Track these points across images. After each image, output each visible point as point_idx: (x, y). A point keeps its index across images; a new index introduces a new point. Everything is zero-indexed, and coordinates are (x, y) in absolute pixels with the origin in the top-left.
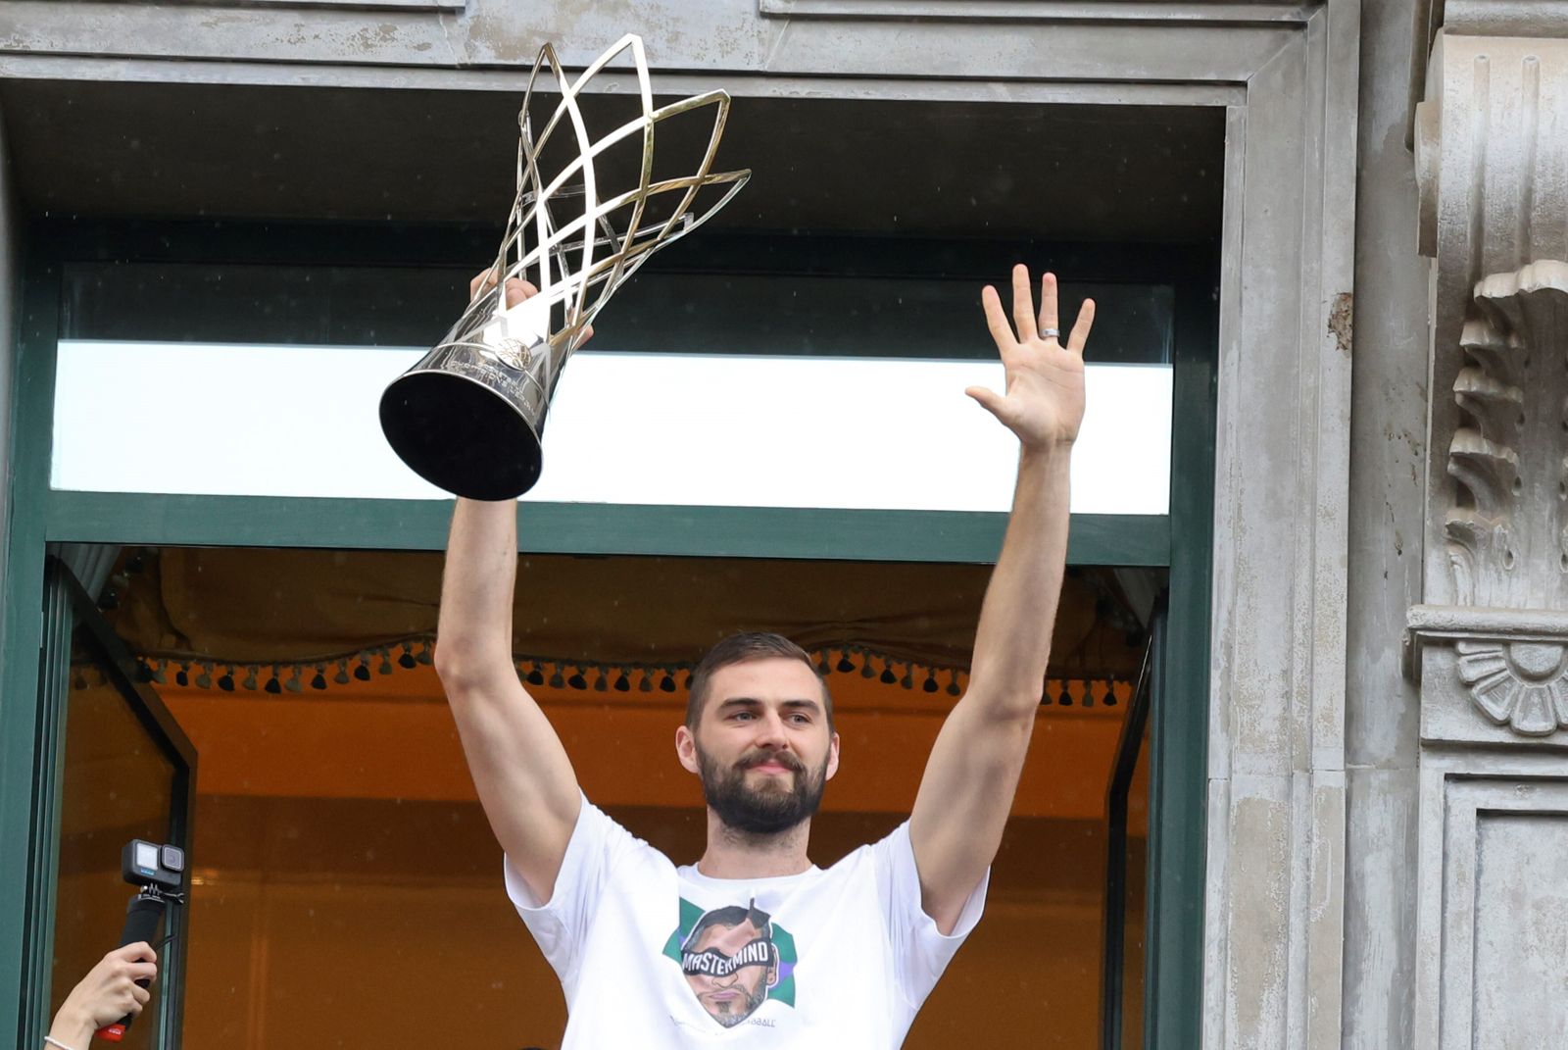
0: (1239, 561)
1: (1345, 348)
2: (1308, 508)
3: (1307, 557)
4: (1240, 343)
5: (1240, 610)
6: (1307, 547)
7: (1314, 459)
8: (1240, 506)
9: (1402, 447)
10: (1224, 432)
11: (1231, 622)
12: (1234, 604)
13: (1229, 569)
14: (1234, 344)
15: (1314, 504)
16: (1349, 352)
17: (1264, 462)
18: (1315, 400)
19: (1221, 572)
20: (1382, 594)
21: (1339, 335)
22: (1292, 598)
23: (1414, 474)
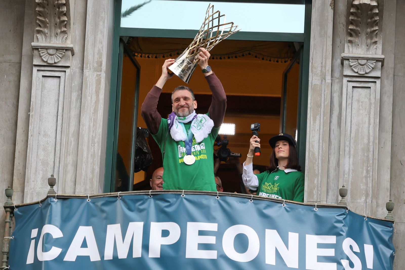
0: (314, 44)
1: (332, 9)
2: (326, 36)
3: (325, 44)
4: (315, 8)
5: (314, 52)
6: (326, 42)
7: (327, 28)
8: (315, 35)
9: (341, 25)
10: (312, 22)
11: (313, 55)
12: (314, 51)
13: (313, 46)
14: (314, 8)
15: (327, 35)
16: (333, 10)
17: (319, 28)
18: (327, 18)
19: (311, 46)
20: (338, 50)
21: (331, 7)
22: (323, 51)
23: (343, 30)
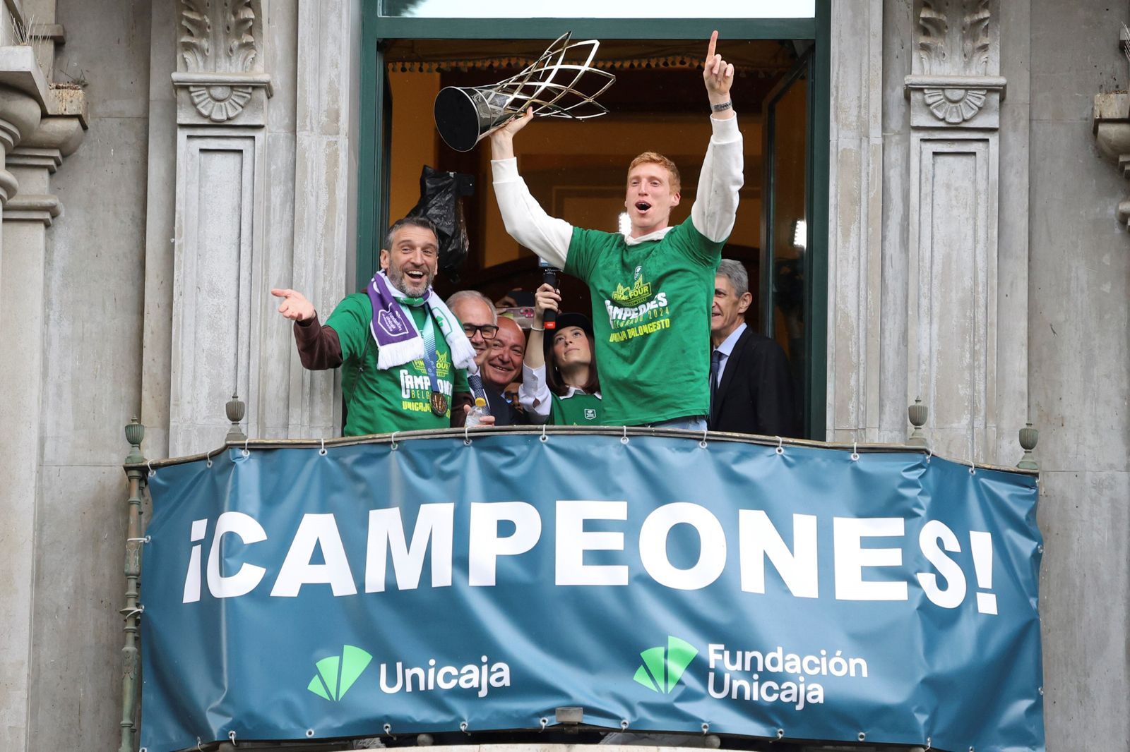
0: (840, 52)
2: (866, 33)
3: (867, 51)
5: (841, 73)
6: (867, 47)
7: (869, 12)
8: (840, 31)
9: (903, 5)
11: (838, 78)
12: (839, 70)
13: (837, 55)
15: (869, 30)
17: (850, 13)
19: (833, 57)
20: (896, 65)
22: (861, 68)
